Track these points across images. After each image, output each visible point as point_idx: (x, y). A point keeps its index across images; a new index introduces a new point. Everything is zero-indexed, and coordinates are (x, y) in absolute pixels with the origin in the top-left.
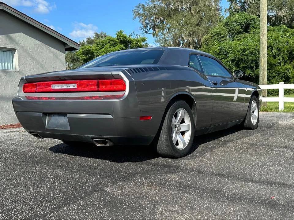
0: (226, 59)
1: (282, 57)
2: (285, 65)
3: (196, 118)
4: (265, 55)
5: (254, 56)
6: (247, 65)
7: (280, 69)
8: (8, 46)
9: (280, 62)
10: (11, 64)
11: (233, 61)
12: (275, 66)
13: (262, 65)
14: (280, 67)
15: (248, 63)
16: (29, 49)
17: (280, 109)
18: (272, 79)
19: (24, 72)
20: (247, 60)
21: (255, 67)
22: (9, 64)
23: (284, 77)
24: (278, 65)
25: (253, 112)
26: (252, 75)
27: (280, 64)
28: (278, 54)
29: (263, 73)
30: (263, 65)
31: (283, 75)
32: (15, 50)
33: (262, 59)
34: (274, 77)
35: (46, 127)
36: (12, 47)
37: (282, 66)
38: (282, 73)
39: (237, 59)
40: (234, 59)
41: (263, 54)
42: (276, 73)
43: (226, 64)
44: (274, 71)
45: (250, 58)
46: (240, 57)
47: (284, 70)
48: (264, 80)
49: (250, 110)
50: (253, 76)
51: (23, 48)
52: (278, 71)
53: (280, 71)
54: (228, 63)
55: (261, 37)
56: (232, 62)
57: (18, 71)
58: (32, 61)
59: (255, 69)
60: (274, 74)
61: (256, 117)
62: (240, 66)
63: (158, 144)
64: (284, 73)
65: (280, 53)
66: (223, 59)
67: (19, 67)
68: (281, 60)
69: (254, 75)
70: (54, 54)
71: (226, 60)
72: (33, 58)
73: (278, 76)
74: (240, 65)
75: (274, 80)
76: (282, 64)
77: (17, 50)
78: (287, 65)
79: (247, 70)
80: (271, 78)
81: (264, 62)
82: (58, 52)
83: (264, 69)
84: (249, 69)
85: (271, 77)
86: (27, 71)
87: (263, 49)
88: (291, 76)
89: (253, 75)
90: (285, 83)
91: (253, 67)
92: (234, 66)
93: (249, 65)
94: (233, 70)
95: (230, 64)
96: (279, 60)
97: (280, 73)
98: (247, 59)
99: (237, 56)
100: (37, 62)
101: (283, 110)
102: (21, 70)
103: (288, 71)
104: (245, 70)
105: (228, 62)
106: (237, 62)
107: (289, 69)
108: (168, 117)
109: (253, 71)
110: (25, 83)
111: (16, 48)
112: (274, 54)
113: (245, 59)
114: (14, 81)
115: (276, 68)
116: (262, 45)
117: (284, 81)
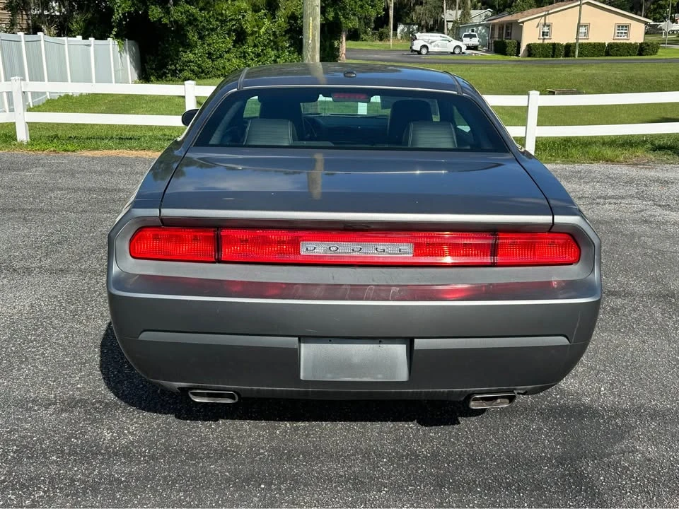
7: (225, 10)
13: (311, 36)
14: (225, 6)
18: (209, 34)
23: (235, 31)
26: (165, 21)
31: (233, 25)
33: (311, 21)
34: (213, 30)
38: (231, 20)
42: (217, 20)
44: (213, 15)
47: (235, 15)
50: (166, 24)
52: (222, 14)
53: (226, 16)
59: (172, 6)
60: (214, 22)
64: (235, 20)
69: (170, 21)
73: (222, 27)
79: (153, 7)
80: (207, 33)
81: (314, 27)
83: (313, 48)
84: (156, 6)
85: (207, 30)
88: (249, 30)
89: (168, 22)
103: (244, 16)
104: (148, 6)
107: (245, 12)
109: (167, 12)
115: (217, 7)
117: (233, 40)
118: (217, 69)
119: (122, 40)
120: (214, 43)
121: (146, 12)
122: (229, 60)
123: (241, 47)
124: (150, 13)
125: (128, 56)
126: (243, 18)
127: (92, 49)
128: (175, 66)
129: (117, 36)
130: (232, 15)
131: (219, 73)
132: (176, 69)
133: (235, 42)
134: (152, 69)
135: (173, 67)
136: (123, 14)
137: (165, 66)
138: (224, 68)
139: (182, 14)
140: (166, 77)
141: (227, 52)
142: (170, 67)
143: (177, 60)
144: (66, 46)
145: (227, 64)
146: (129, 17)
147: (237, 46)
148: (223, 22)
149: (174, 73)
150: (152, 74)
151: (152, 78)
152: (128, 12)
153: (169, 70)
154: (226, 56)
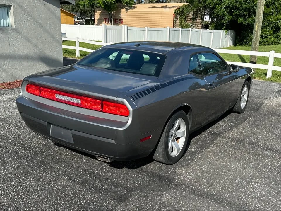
0: (221, 4)
1: (276, 7)
2: (277, 15)
3: (191, 122)
4: (260, 20)
5: (248, 4)
6: (241, 13)
7: (271, 19)
8: (4, 3)
9: (273, 12)
10: (7, 21)
11: (227, 7)
12: (267, 15)
13: (256, 30)
14: (272, 17)
15: (241, 11)
16: (25, 4)
17: (267, 77)
19: (20, 29)
20: (241, 8)
21: (248, 15)
22: (5, 20)
23: (275, 27)
24: (270, 15)
25: (243, 96)
26: (244, 23)
27: (273, 14)
28: (272, 3)
29: (256, 39)
30: (258, 30)
31: (274, 25)
32: (10, 6)
33: (257, 24)
35: (50, 135)
36: (7, 3)
37: (274, 16)
38: (273, 23)
39: (231, 6)
40: (228, 6)
41: (259, 19)
42: (267, 23)
43: (219, 11)
44: (265, 21)
45: (245, 6)
46: (234, 4)
47: (276, 21)
48: (257, 45)
49: (241, 95)
50: (244, 24)
51: (18, 4)
52: (269, 21)
53: (271, 21)
54: (222, 10)
55: (259, 2)
56: (226, 9)
57: (14, 28)
58: (27, 17)
59: (248, 18)
61: (245, 100)
62: (233, 14)
63: (155, 153)
64: (275, 23)
65: (274, 2)
66: (217, 4)
67: (15, 24)
68: (274, 10)
69: (246, 23)
70: (50, 10)
71: (220, 6)
72: (29, 15)
73: (269, 25)
74: (233, 12)
75: (264, 30)
76: (275, 13)
77: (12, 6)
78: (279, 15)
79: (240, 18)
81: (258, 27)
82: (54, 7)
83: (257, 35)
84: (241, 18)
86: (23, 28)
87: (259, 14)
90: (275, 52)
91: (246, 15)
92: (227, 12)
93: (242, 13)
94: (226, 17)
95: (224, 11)
96: (272, 9)
97: (271, 23)
98: (241, 6)
99: (232, 3)
100: (33, 18)
101: (270, 78)
102: (17, 28)
103: (279, 21)
104: (238, 18)
105: (221, 8)
106: (230, 9)
107: (280, 19)
108: (166, 132)
109: (246, 20)
110: (27, 83)
111: (11, 5)
112: (268, 3)
113: (239, 7)
114: (11, 39)
115: (268, 18)
116: (258, 9)
117: (273, 31)
118: (264, 42)
119: (228, 30)
120: (264, 32)
121: (237, 20)
122: (270, 39)
123: (277, 33)
124: (238, 20)
125: (229, 36)
126: (279, 22)
127: (212, 34)
128: (247, 40)
129: (225, 29)
130: (274, 21)
131: (265, 44)
132: (247, 42)
133: (274, 32)
134: (238, 41)
135: (246, 41)
136: (228, 21)
137: (242, 40)
138: (267, 42)
139: (251, 21)
140: (243, 44)
141: (269, 36)
142: (244, 41)
143: (248, 38)
144: (201, 33)
145: (269, 40)
146: (230, 22)
147: (275, 33)
148: (270, 23)
149: (246, 43)
150: (238, 43)
151: (238, 45)
152: (230, 20)
153: (244, 42)
154: (269, 37)
